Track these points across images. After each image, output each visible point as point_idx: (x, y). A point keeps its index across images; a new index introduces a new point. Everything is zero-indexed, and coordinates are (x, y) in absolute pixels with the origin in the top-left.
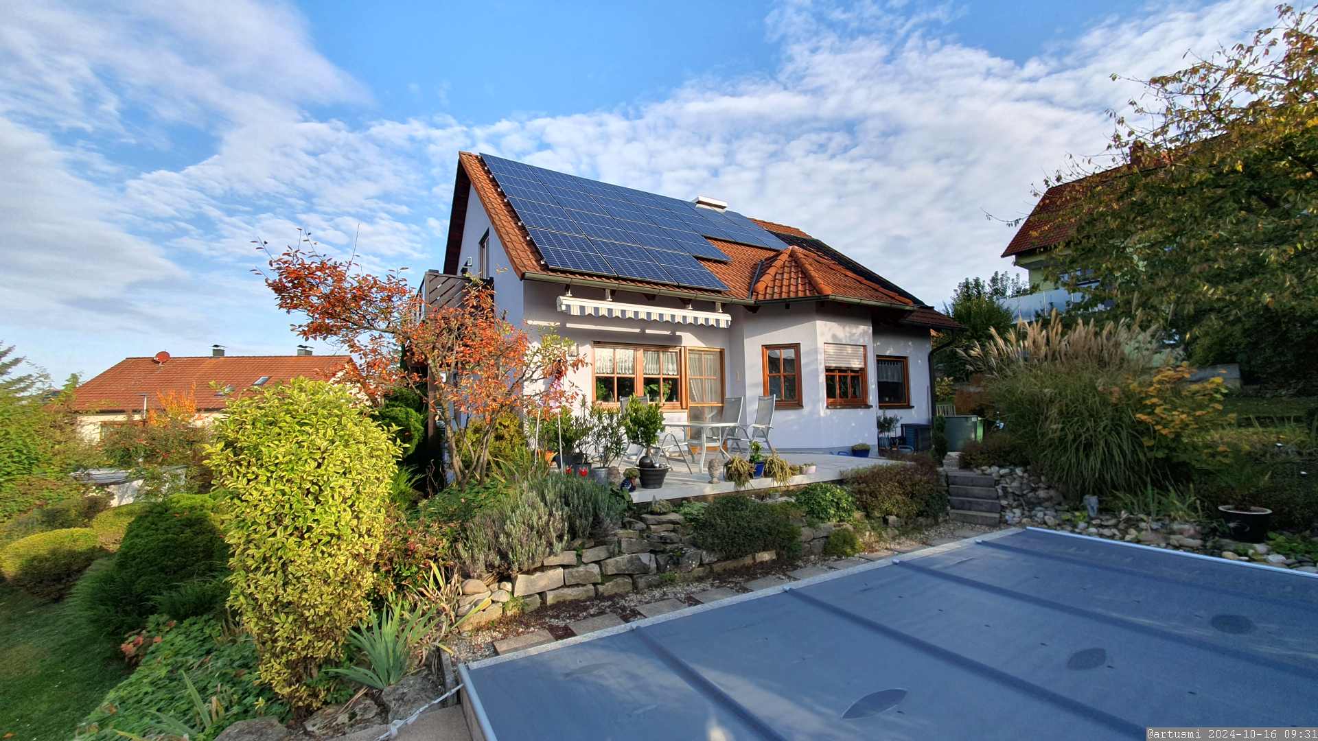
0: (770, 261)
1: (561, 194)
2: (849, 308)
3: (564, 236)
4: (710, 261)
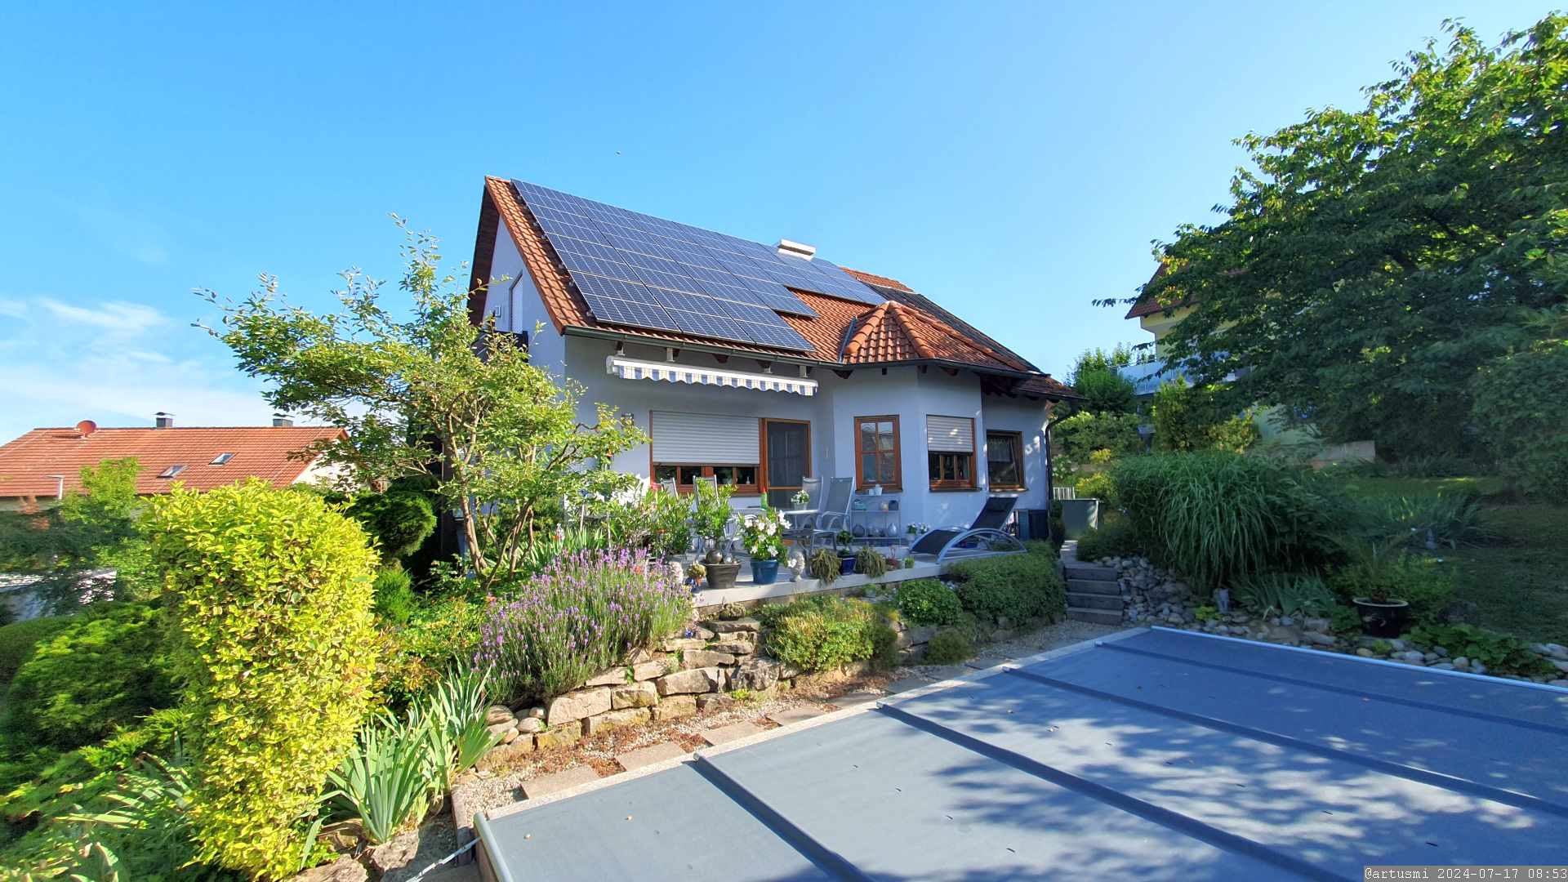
0: (864, 319)
1: (613, 232)
2: (955, 374)
3: (615, 283)
4: (793, 316)
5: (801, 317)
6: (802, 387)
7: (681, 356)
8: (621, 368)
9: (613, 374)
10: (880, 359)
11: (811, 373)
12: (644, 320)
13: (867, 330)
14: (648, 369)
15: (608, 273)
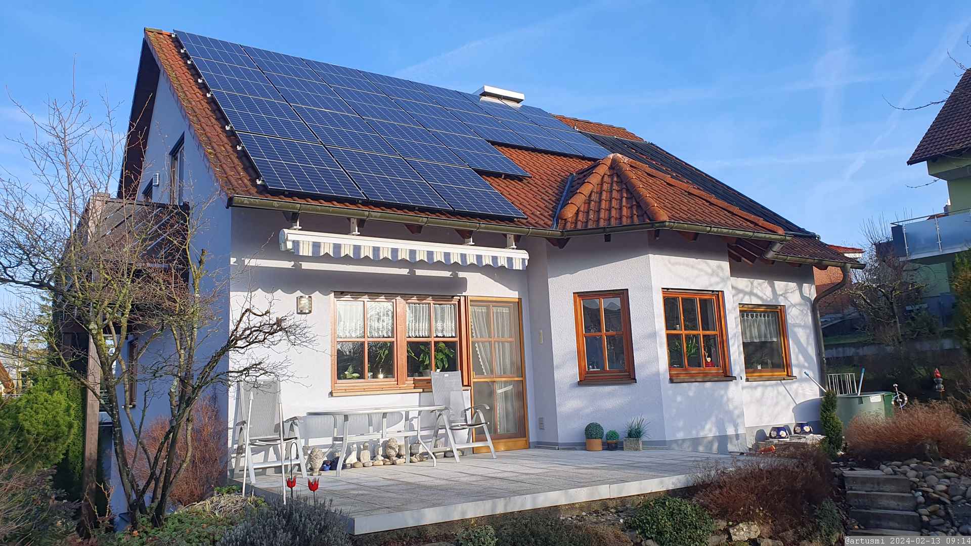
0: (584, 174)
1: (289, 86)
2: (695, 239)
3: (290, 144)
4: (497, 175)
5: (507, 176)
6: (510, 260)
7: (367, 229)
8: (296, 243)
9: (288, 251)
10: (602, 224)
11: (521, 243)
12: (321, 186)
13: (586, 189)
14: (328, 241)
15: (283, 134)
